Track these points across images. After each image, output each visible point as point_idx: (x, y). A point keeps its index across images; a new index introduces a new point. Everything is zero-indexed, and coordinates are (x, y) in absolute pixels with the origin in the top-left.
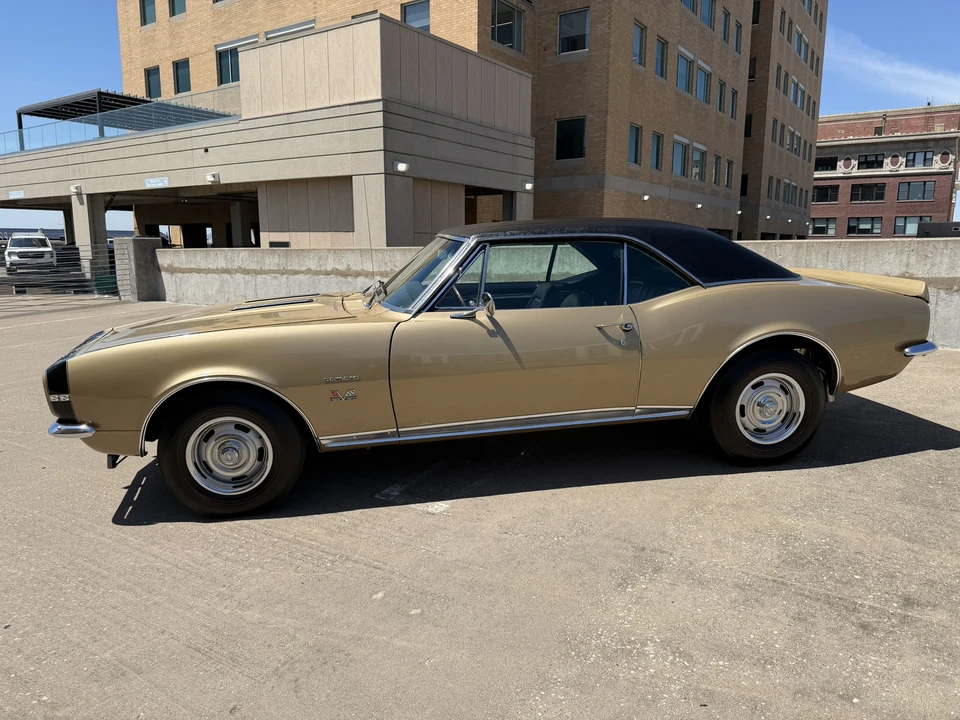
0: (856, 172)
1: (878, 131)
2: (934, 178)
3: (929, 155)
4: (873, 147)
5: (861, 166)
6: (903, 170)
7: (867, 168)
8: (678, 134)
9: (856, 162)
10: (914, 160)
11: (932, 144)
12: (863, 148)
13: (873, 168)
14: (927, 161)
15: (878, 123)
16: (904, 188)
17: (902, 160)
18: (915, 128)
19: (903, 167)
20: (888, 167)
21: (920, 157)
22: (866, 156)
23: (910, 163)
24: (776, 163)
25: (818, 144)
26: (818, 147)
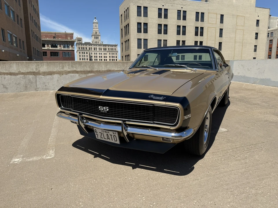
0: (51, 48)
1: (54, 37)
2: (70, 51)
3: (68, 45)
4: (54, 42)
5: (52, 47)
6: (63, 49)
7: (53, 47)
8: (9, 30)
9: (50, 46)
10: (65, 46)
11: (68, 42)
12: (51, 42)
13: (55, 47)
14: (68, 47)
15: (54, 35)
16: (64, 53)
17: (62, 46)
18: (63, 38)
19: (63, 48)
20: (59, 48)
21: (66, 45)
22: (53, 44)
23: (64, 47)
24: (34, 44)
25: (42, 39)
26: (42, 40)
